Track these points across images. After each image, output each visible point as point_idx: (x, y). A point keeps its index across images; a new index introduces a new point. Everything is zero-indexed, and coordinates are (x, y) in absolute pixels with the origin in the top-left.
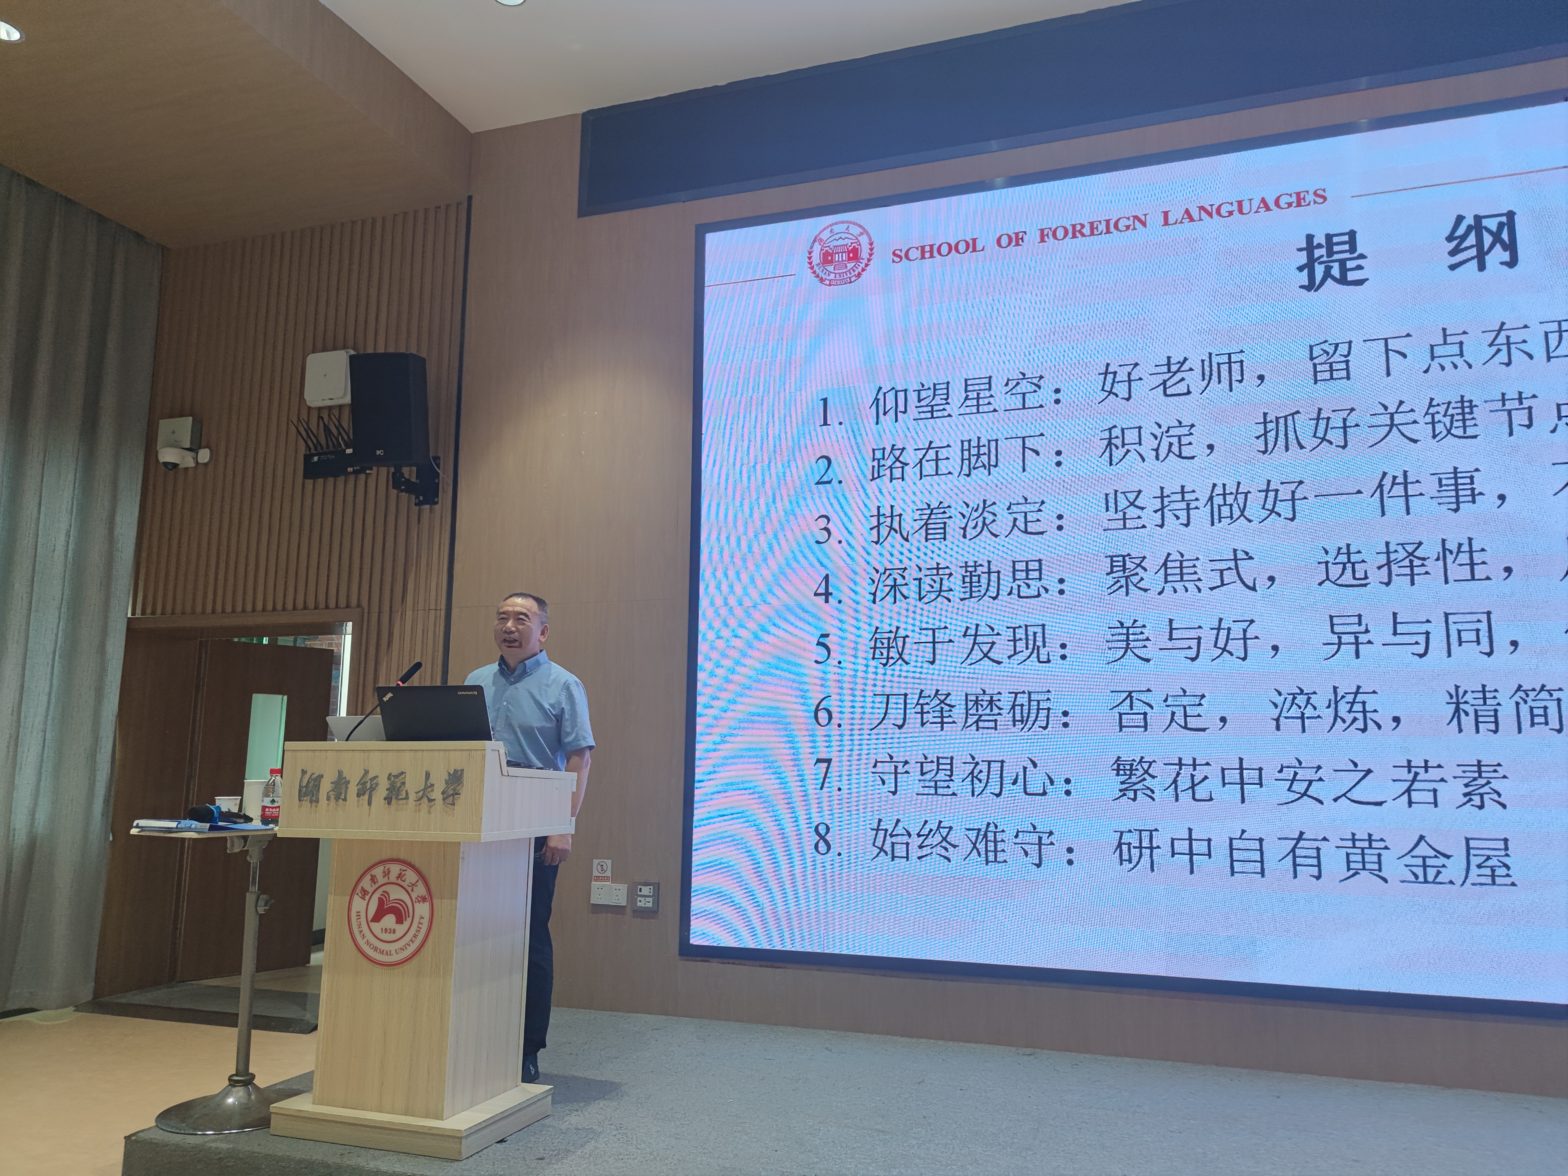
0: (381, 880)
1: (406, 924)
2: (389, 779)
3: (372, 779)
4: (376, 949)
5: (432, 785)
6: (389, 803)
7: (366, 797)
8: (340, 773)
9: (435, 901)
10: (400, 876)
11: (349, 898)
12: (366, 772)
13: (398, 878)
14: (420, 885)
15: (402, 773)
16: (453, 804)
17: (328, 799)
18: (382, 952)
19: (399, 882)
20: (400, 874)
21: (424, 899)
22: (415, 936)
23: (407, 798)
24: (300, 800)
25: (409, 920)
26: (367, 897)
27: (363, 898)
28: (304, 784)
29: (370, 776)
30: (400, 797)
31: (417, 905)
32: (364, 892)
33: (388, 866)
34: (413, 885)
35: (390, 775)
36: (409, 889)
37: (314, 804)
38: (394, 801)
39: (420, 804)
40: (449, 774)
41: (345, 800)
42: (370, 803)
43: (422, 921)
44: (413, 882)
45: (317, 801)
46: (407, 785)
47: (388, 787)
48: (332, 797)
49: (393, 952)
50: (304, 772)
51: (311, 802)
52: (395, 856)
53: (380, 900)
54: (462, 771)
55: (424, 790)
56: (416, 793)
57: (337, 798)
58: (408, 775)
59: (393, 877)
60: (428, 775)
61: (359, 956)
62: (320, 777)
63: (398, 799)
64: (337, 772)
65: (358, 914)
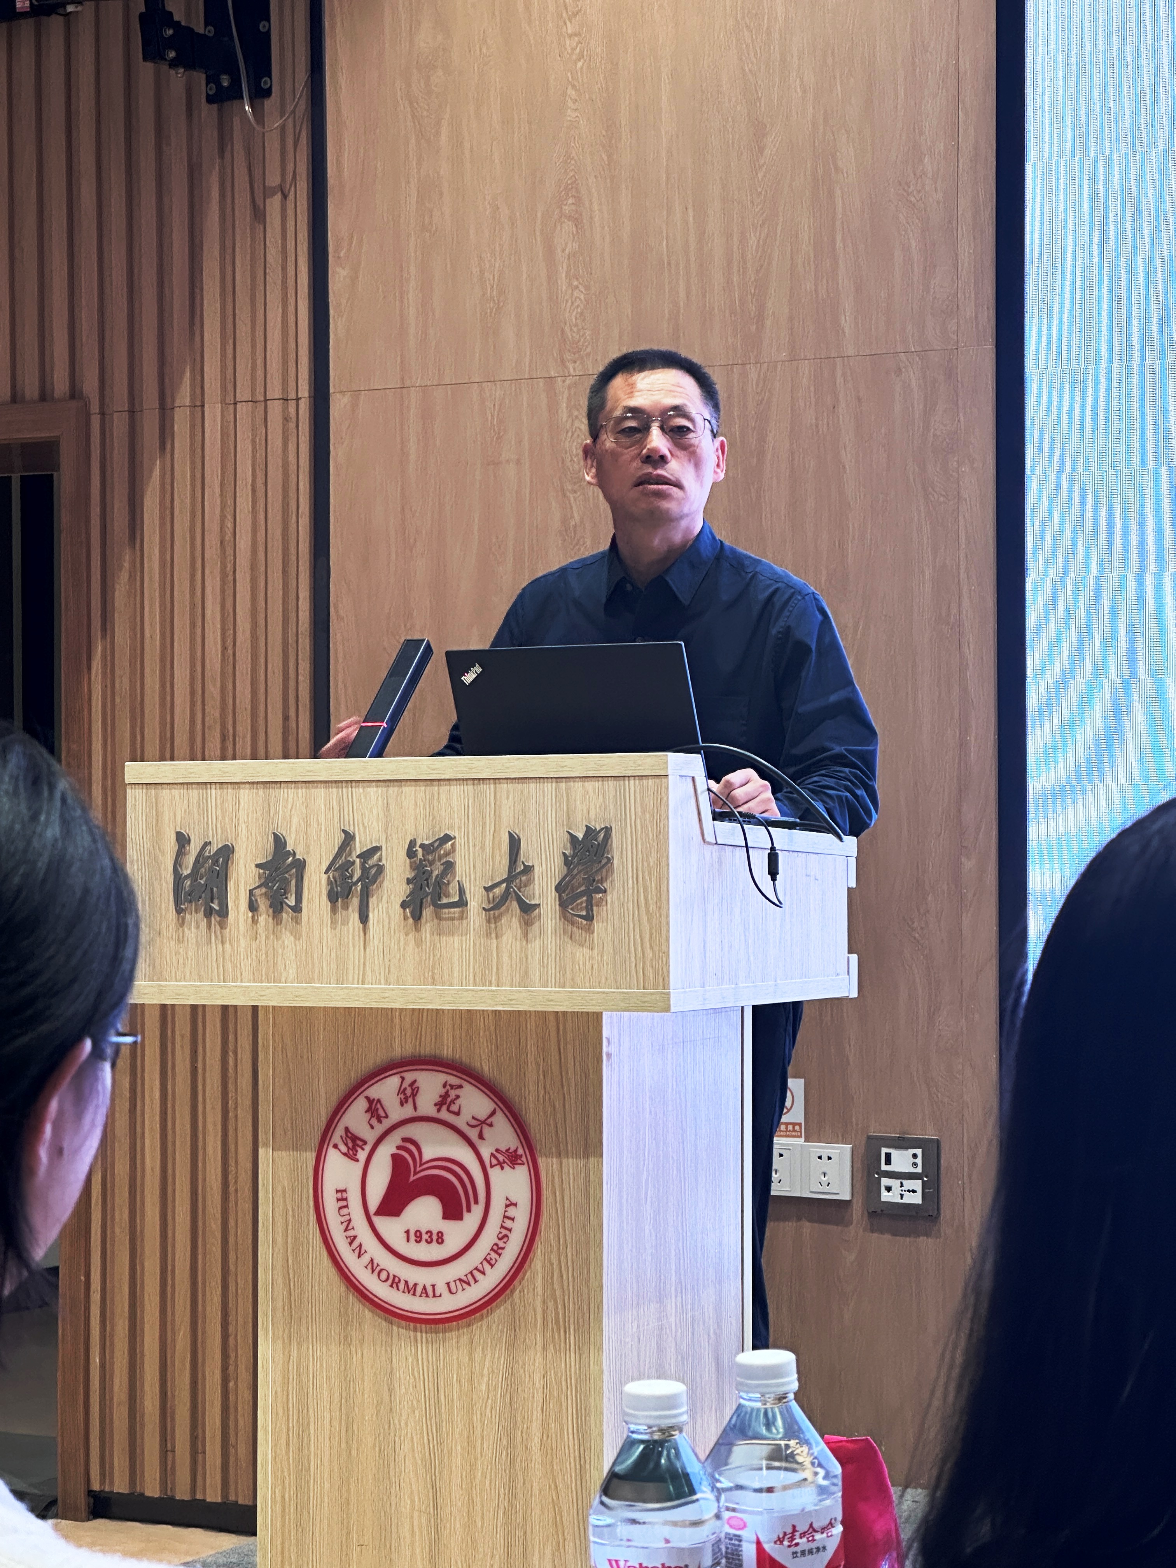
0: (396, 1113)
1: (472, 1220)
2: (411, 853)
3: (365, 856)
4: (394, 1282)
5: (528, 869)
6: (417, 917)
7: (355, 902)
8: (279, 842)
9: (542, 1162)
10: (444, 1102)
11: (314, 1155)
12: (349, 838)
13: (439, 1105)
14: (502, 1124)
15: (447, 838)
16: (589, 918)
17: (253, 907)
18: (411, 1289)
19: (444, 1115)
20: (444, 1097)
21: (513, 1159)
22: (497, 1250)
23: (462, 903)
24: (179, 911)
25: (477, 1211)
26: (362, 1155)
27: (351, 1156)
28: (186, 872)
29: (359, 847)
30: (445, 901)
31: (495, 1174)
32: (353, 1143)
33: (409, 1077)
34: (481, 1124)
35: (412, 843)
36: (473, 1134)
37: (215, 919)
38: (428, 912)
39: (497, 919)
40: (573, 838)
41: (297, 909)
42: (364, 918)
43: (511, 1212)
44: (482, 1114)
45: (223, 913)
46: (459, 869)
47: (410, 875)
48: (263, 905)
49: (441, 1288)
50: (182, 840)
51: (209, 913)
52: (427, 1049)
53: (396, 1159)
54: (608, 830)
55: (509, 880)
56: (487, 889)
57: (277, 907)
58: (460, 842)
59: (426, 1104)
60: (514, 843)
61: (352, 1299)
62: (227, 852)
63: (438, 907)
64: (271, 838)
65: (342, 1195)
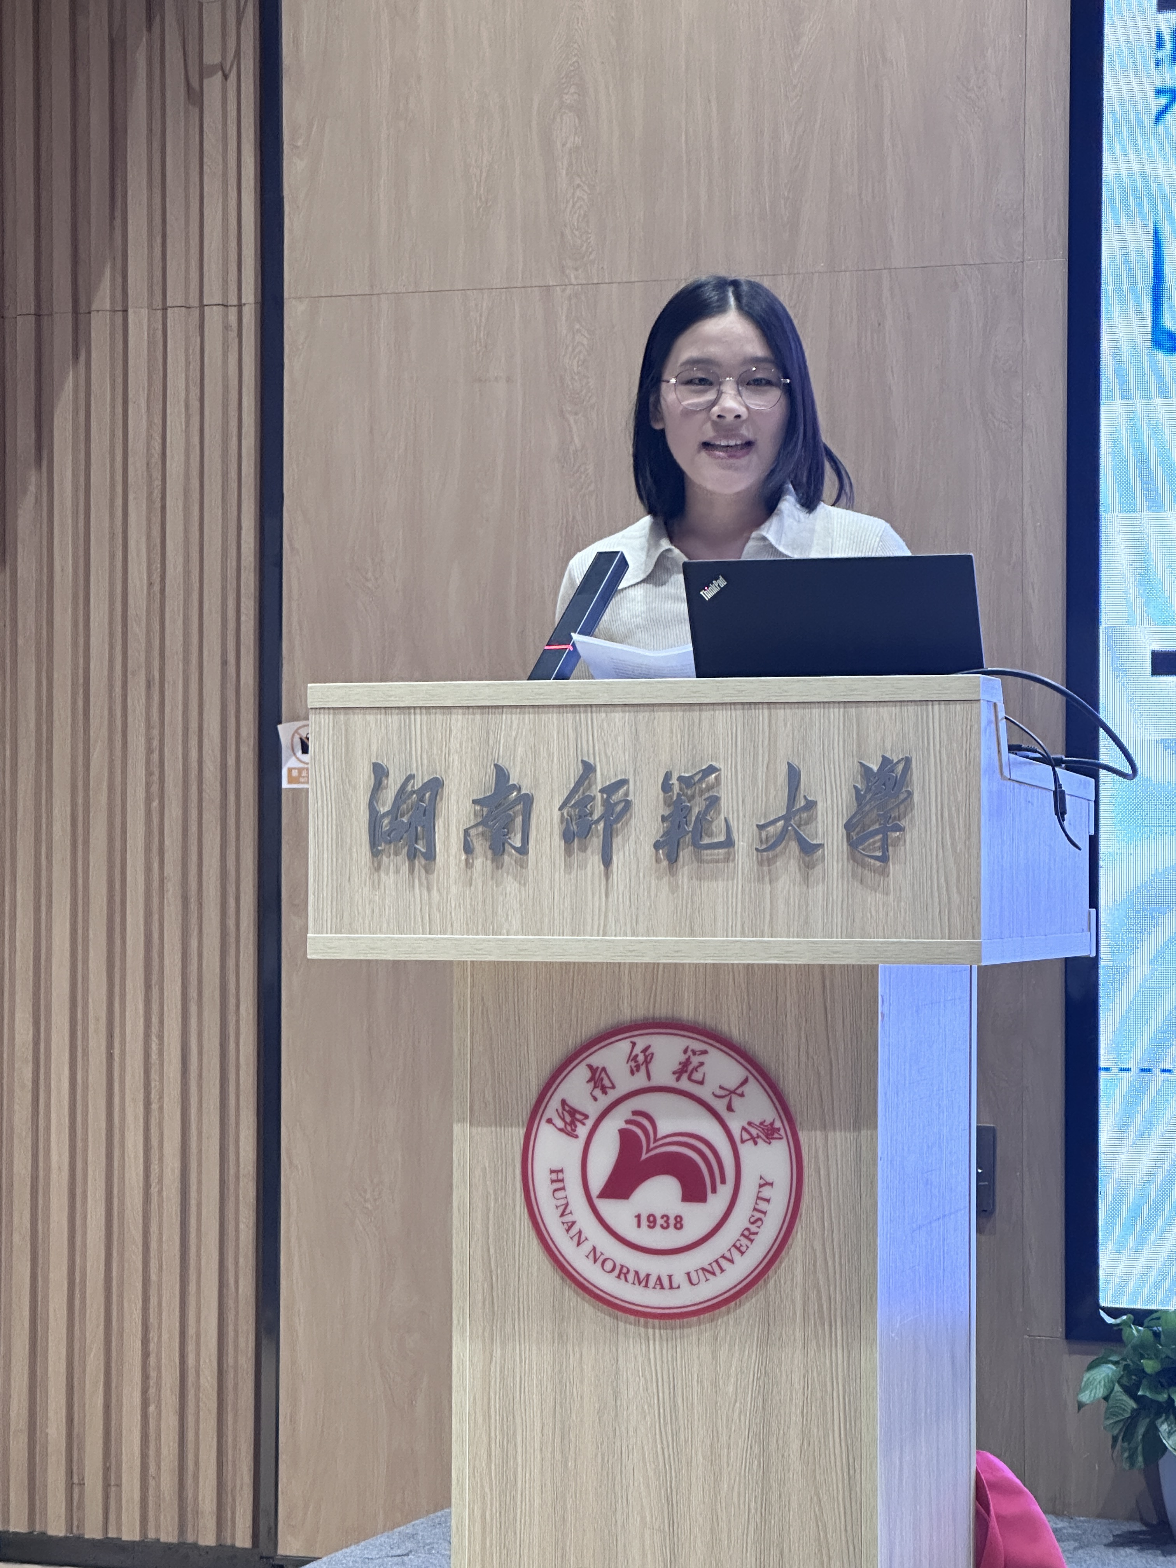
0: (624, 1082)
1: (717, 1203)
2: (666, 787)
3: (610, 790)
4: (622, 1273)
5: (811, 805)
6: (673, 859)
7: (596, 842)
8: (501, 774)
9: (803, 1136)
10: (684, 1069)
11: (522, 1131)
12: (588, 769)
13: (679, 1074)
14: (755, 1093)
15: (712, 769)
16: (884, 859)
17: (468, 849)
18: (642, 1281)
19: (684, 1084)
20: (685, 1065)
21: (769, 1133)
22: (748, 1235)
23: (729, 843)
24: (375, 853)
25: (725, 1192)
26: (582, 1131)
27: (569, 1131)
28: (384, 808)
29: (600, 780)
30: (706, 841)
31: (747, 1151)
32: (572, 1117)
33: (641, 1043)
34: (731, 1094)
35: (668, 776)
36: (720, 1106)
37: (419, 862)
38: (685, 854)
39: (770, 862)
40: (866, 771)
41: (523, 850)
42: (607, 861)
43: (766, 1192)
44: (732, 1084)
45: (430, 855)
46: (723, 803)
47: (667, 813)
48: (480, 845)
49: (679, 1279)
50: (380, 772)
51: (412, 855)
52: (663, 1011)
53: (625, 1135)
54: (908, 761)
55: (787, 818)
56: (761, 827)
57: (498, 849)
58: (726, 773)
59: (663, 1072)
60: (794, 775)
61: (569, 1293)
62: (435, 786)
63: (698, 846)
64: (491, 770)
65: (557, 1176)
